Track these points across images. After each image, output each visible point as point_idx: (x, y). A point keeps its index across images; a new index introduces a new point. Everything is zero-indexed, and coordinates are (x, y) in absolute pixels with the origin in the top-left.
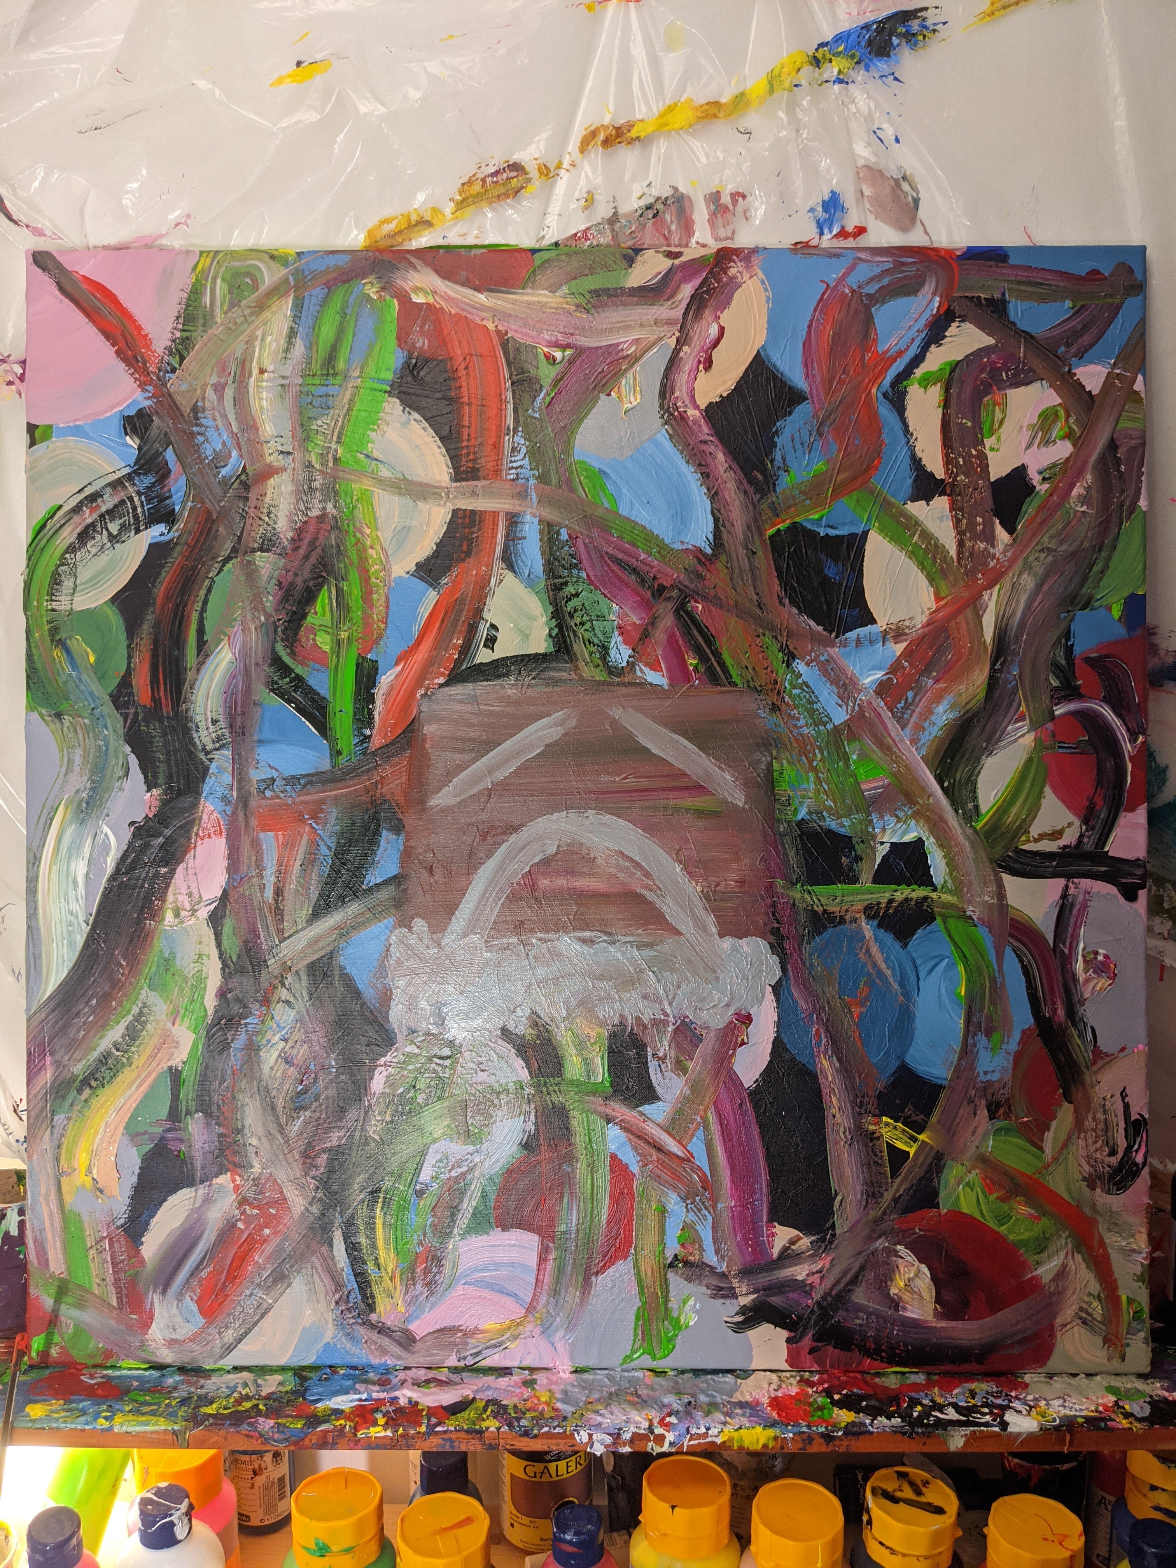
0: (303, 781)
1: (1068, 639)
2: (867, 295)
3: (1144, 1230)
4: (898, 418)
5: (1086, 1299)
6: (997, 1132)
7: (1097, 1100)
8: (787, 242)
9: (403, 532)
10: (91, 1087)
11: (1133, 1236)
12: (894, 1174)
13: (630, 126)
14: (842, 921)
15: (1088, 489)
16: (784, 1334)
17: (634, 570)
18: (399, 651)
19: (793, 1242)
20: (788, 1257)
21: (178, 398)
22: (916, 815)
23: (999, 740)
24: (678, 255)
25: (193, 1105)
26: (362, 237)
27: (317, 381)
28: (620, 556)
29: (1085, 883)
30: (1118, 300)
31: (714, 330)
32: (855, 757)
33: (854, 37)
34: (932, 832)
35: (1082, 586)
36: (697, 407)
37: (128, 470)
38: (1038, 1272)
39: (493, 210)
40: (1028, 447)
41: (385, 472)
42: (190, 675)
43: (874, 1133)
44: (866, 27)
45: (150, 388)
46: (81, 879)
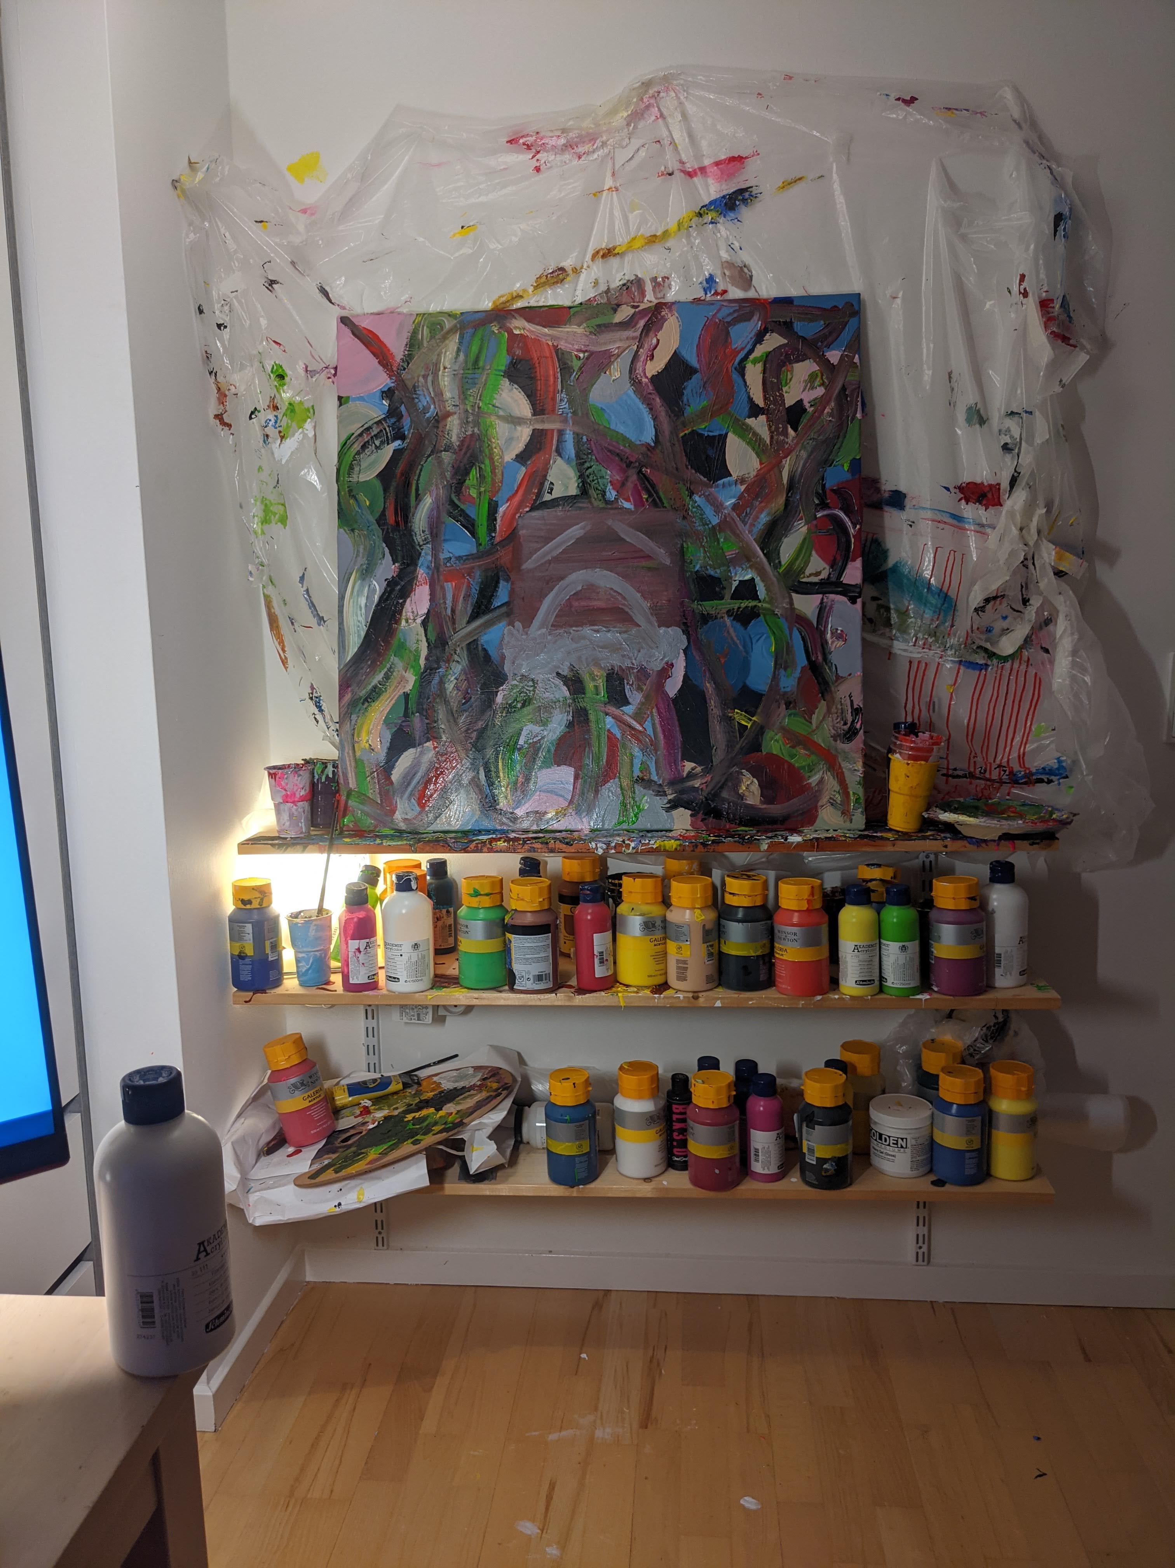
0: (464, 558)
1: (823, 481)
2: (727, 322)
3: (861, 760)
4: (742, 380)
5: (833, 793)
6: (790, 715)
7: (837, 700)
8: (690, 299)
9: (510, 440)
10: (368, 702)
11: (855, 763)
12: (741, 736)
13: (614, 248)
14: (716, 618)
15: (832, 410)
16: (690, 812)
17: (618, 454)
18: (508, 496)
19: (693, 769)
20: (691, 776)
21: (407, 382)
22: (751, 567)
23: (790, 530)
24: (638, 306)
25: (415, 710)
26: (490, 305)
27: (470, 372)
28: (611, 448)
29: (832, 596)
30: (846, 319)
31: (654, 341)
32: (722, 540)
33: (718, 203)
34: (759, 575)
35: (829, 456)
36: (647, 377)
37: (384, 416)
38: (810, 781)
39: (551, 289)
40: (804, 391)
41: (501, 413)
42: (412, 510)
43: (731, 717)
44: (724, 197)
45: (394, 378)
46: (363, 606)
